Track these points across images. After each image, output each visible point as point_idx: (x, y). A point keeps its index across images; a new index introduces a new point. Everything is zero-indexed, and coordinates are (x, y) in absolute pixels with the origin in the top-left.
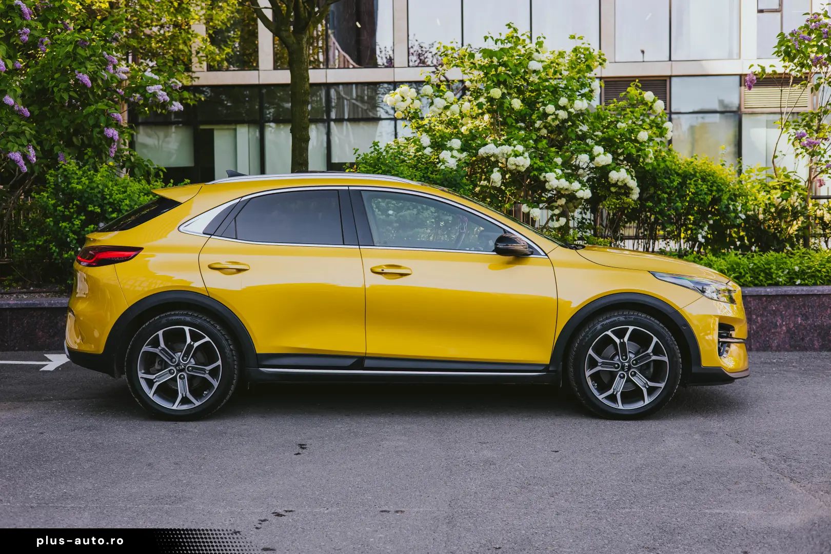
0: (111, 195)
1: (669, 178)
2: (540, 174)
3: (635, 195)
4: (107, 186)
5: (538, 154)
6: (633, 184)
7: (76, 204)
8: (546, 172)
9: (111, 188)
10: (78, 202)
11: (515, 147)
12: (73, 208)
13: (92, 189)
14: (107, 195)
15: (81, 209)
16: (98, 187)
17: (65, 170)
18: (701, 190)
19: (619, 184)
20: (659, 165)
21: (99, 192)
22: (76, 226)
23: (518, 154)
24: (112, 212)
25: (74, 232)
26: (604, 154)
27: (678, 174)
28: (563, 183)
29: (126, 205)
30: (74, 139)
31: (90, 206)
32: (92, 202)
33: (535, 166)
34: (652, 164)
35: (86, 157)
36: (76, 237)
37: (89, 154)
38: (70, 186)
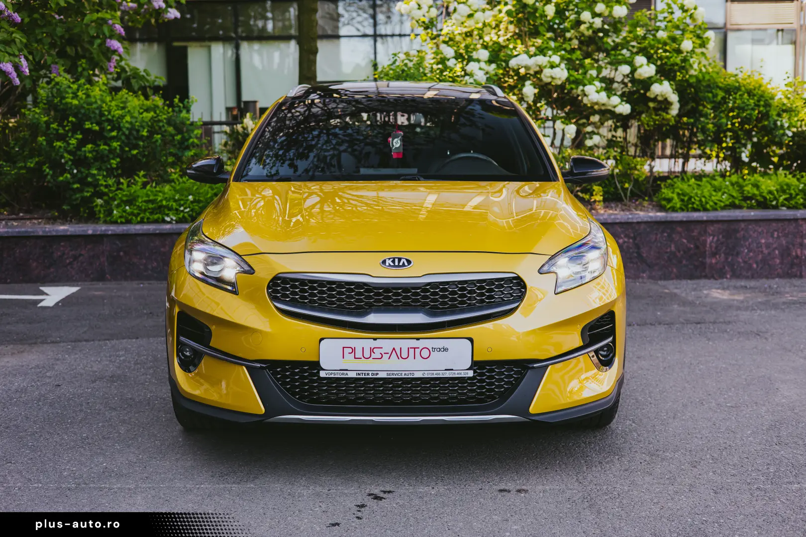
0: (109, 112)
1: (711, 92)
2: (577, 88)
3: (675, 110)
4: (103, 101)
5: (572, 65)
6: (674, 98)
7: (72, 121)
8: (584, 85)
9: (109, 103)
10: (74, 119)
11: (550, 57)
12: (67, 126)
13: (91, 104)
14: (106, 111)
15: (77, 127)
16: (96, 102)
17: (57, 83)
18: (748, 105)
19: (659, 98)
20: (704, 77)
21: (97, 108)
22: (72, 146)
23: (555, 65)
24: (112, 130)
25: (69, 153)
26: (648, 65)
27: (721, 88)
28: (602, 97)
29: (127, 122)
30: (68, 49)
31: (87, 123)
32: (89, 119)
33: (572, 78)
34: (696, 77)
35: (80, 69)
36: (72, 158)
37: (84, 65)
38: (64, 101)
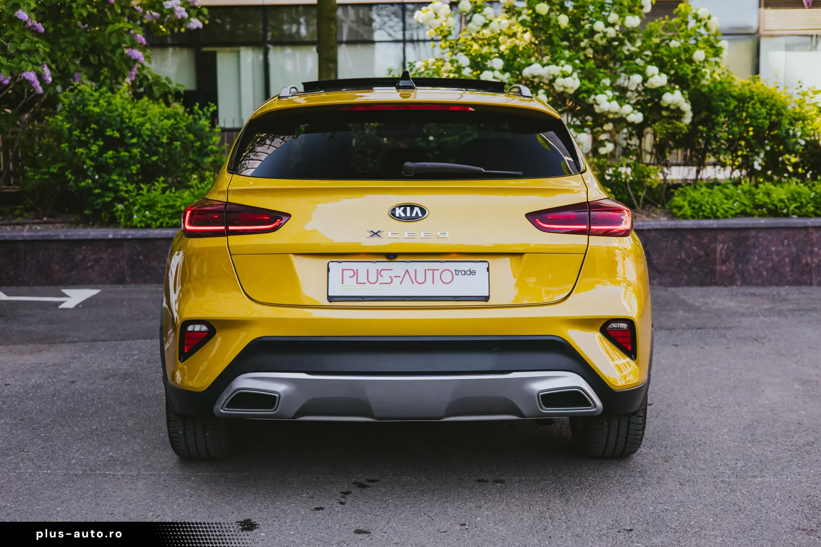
0: (130, 119)
1: (724, 101)
2: (589, 97)
3: (688, 119)
4: (125, 109)
5: (587, 75)
6: (686, 107)
7: (93, 129)
8: (596, 94)
9: (130, 111)
10: (95, 127)
11: (562, 66)
12: (89, 132)
13: (111, 111)
14: (126, 118)
15: (98, 134)
16: (117, 110)
17: (80, 91)
18: (760, 114)
19: (672, 107)
20: (715, 87)
21: (118, 115)
22: (93, 153)
23: (566, 75)
24: (132, 137)
25: (91, 159)
26: (659, 74)
27: (733, 97)
28: (614, 106)
29: (147, 129)
30: (91, 58)
31: (108, 130)
32: (110, 126)
33: (584, 88)
34: (708, 86)
35: (102, 77)
36: (93, 164)
37: (106, 74)
38: (86, 109)
